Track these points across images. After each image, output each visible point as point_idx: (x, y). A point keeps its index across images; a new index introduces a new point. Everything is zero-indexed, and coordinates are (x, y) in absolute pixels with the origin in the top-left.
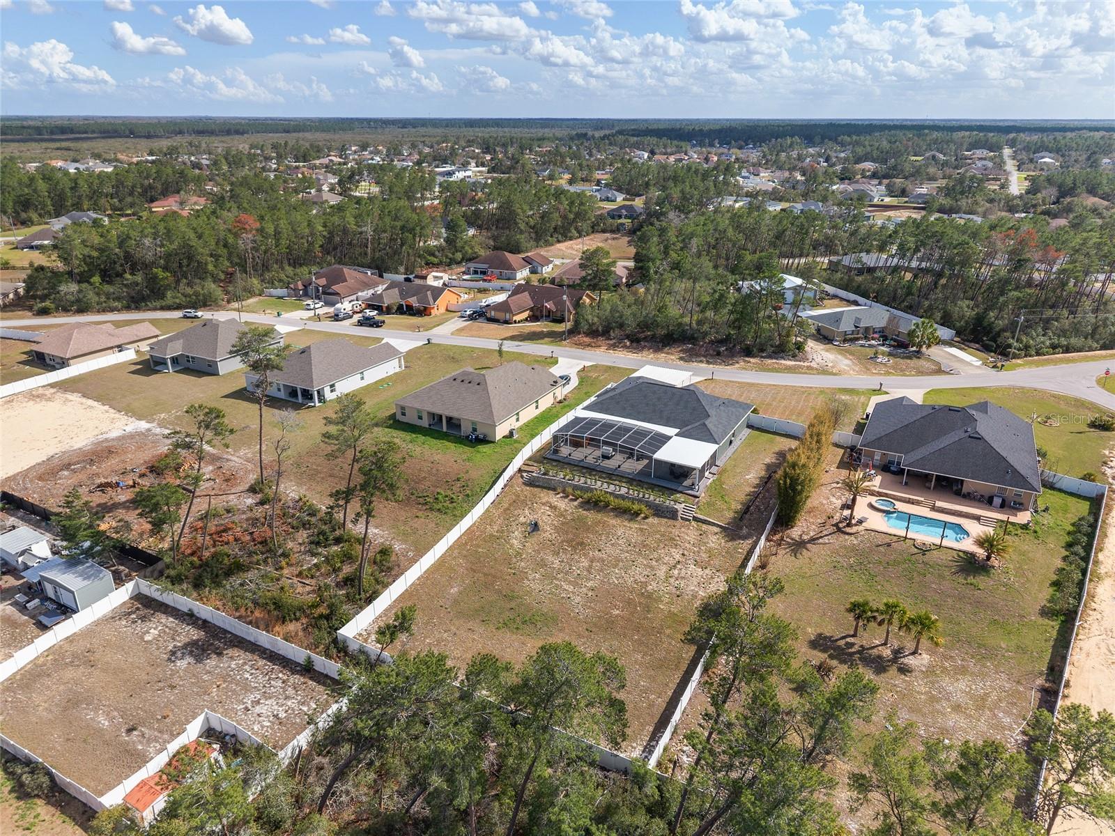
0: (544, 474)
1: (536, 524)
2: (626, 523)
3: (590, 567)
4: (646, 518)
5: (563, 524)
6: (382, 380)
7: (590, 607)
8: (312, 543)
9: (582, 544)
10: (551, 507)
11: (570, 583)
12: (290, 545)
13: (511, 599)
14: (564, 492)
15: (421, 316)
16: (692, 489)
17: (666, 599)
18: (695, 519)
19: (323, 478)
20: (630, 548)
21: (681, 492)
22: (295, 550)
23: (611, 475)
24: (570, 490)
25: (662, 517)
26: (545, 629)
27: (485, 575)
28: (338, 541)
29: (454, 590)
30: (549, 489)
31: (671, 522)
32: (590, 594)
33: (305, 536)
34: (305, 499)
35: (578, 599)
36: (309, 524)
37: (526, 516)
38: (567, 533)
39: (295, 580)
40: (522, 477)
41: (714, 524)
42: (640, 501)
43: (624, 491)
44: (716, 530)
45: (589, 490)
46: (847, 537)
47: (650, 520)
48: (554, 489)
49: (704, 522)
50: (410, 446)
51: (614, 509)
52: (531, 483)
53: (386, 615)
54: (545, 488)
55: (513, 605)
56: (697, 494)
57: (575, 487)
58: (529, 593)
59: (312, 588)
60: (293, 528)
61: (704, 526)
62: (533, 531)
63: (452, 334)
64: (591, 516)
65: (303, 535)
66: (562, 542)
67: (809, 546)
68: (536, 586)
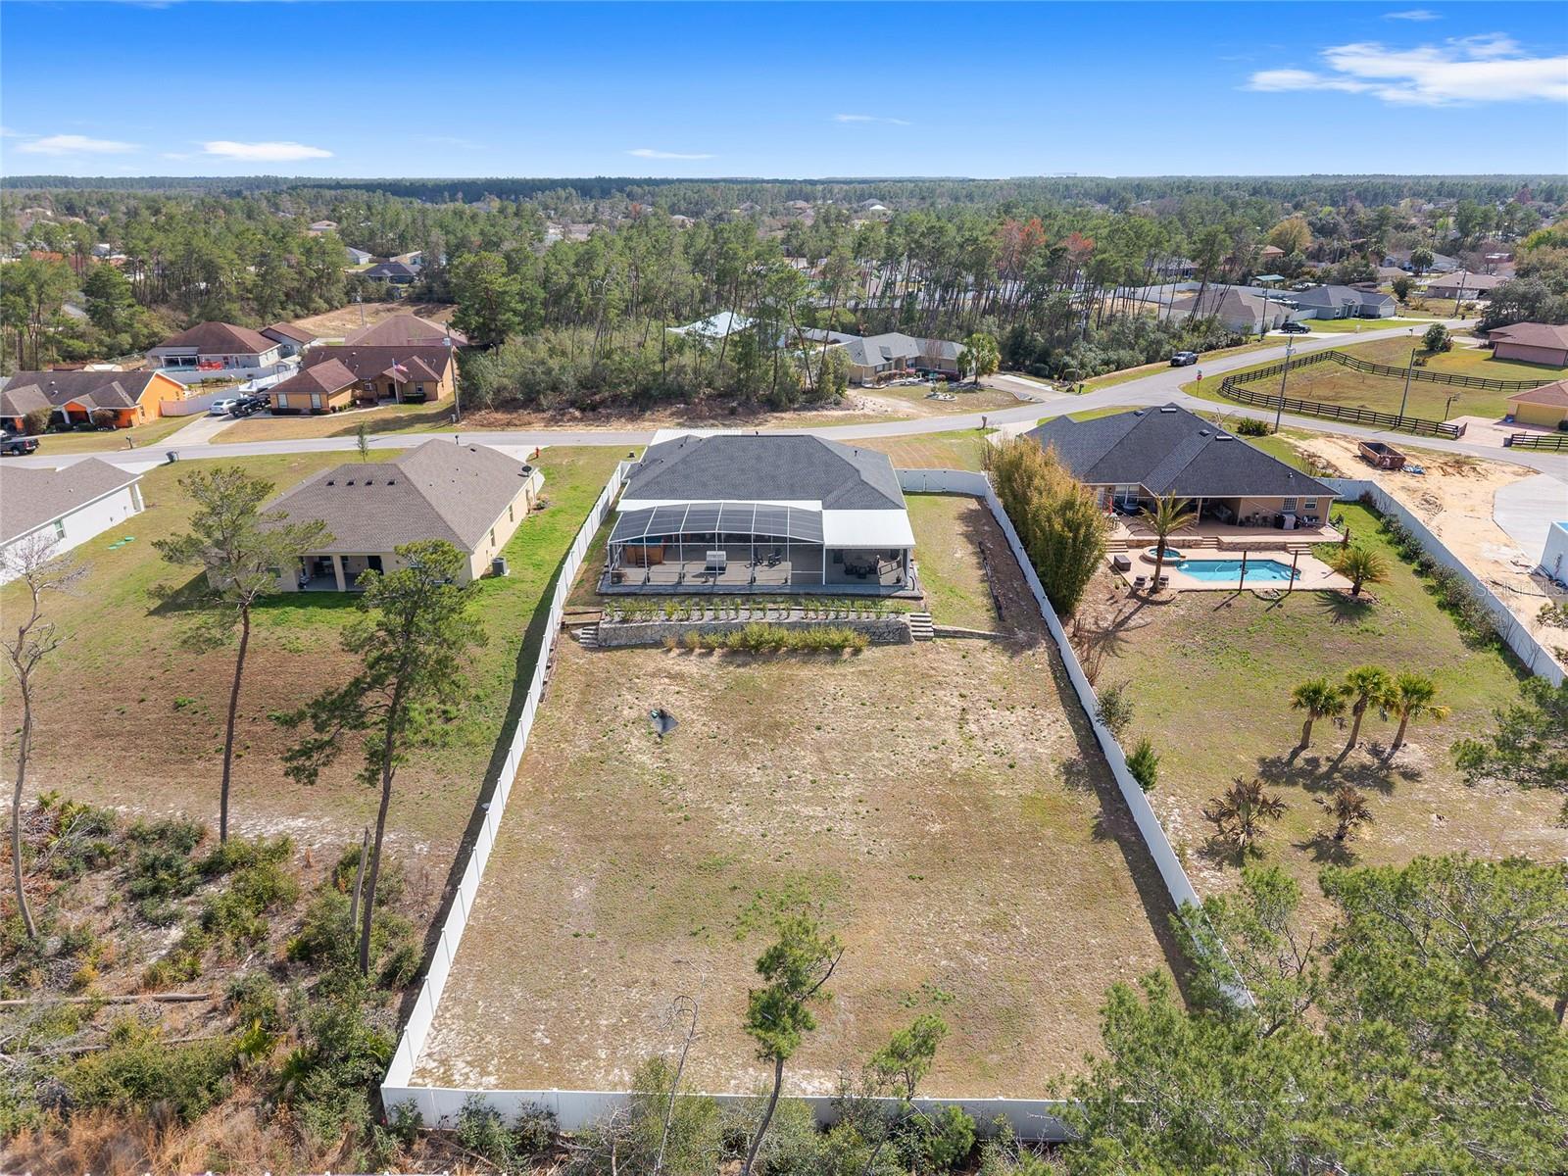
0: (624, 621)
1: (663, 716)
2: (829, 669)
3: (824, 761)
4: (857, 651)
5: (715, 700)
6: (105, 535)
7: (882, 835)
8: (136, 896)
9: (777, 726)
10: (670, 676)
11: (808, 802)
12: (73, 920)
13: (717, 869)
14: (681, 644)
15: (111, 429)
16: (902, 588)
17: (996, 777)
18: (938, 634)
19: (78, 746)
20: (868, 710)
21: (889, 597)
22: (96, 926)
23: (750, 595)
24: (693, 637)
25: (882, 644)
26: (830, 904)
27: (626, 839)
28: (211, 870)
29: (581, 892)
30: (644, 646)
31: (902, 649)
32: (862, 810)
33: (103, 885)
34: (58, 803)
35: (848, 828)
36: (102, 853)
37: (632, 706)
38: (734, 714)
39: (147, 998)
40: (575, 638)
41: (971, 635)
42: (839, 625)
43: (795, 616)
44: (983, 643)
45: (728, 629)
46: (1164, 608)
47: (867, 653)
48: (657, 644)
49: (955, 635)
50: (279, 631)
51: (793, 651)
52: (601, 644)
53: (456, 1001)
54: (636, 646)
55: (728, 881)
56: (916, 593)
57: (702, 630)
58: (746, 846)
59: (208, 1005)
60: (60, 876)
61: (958, 641)
62: (665, 728)
63: (212, 442)
64: (759, 674)
65: (97, 887)
66: (737, 732)
67: (1121, 634)
68: (749, 829)
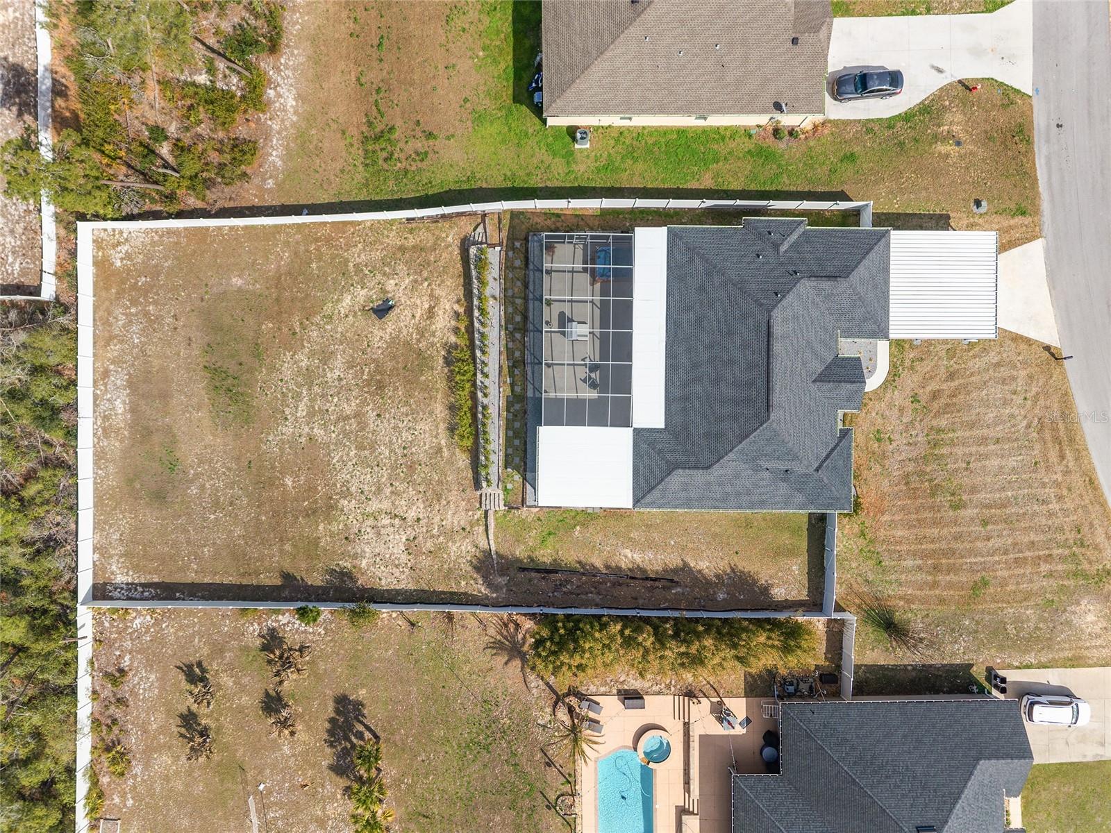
1: (390, 308)
4: (458, 446)
5: (408, 343)
7: (282, 450)
11: (311, 408)
13: (257, 355)
17: (335, 527)
20: (399, 452)
27: (278, 300)
30: (466, 286)
31: (467, 484)
32: (303, 440)
35: (289, 430)
37: (399, 286)
38: (393, 358)
47: (460, 455)
48: (466, 295)
55: (248, 362)
58: (272, 369)
62: (376, 311)
64: (437, 374)
66: (374, 361)
